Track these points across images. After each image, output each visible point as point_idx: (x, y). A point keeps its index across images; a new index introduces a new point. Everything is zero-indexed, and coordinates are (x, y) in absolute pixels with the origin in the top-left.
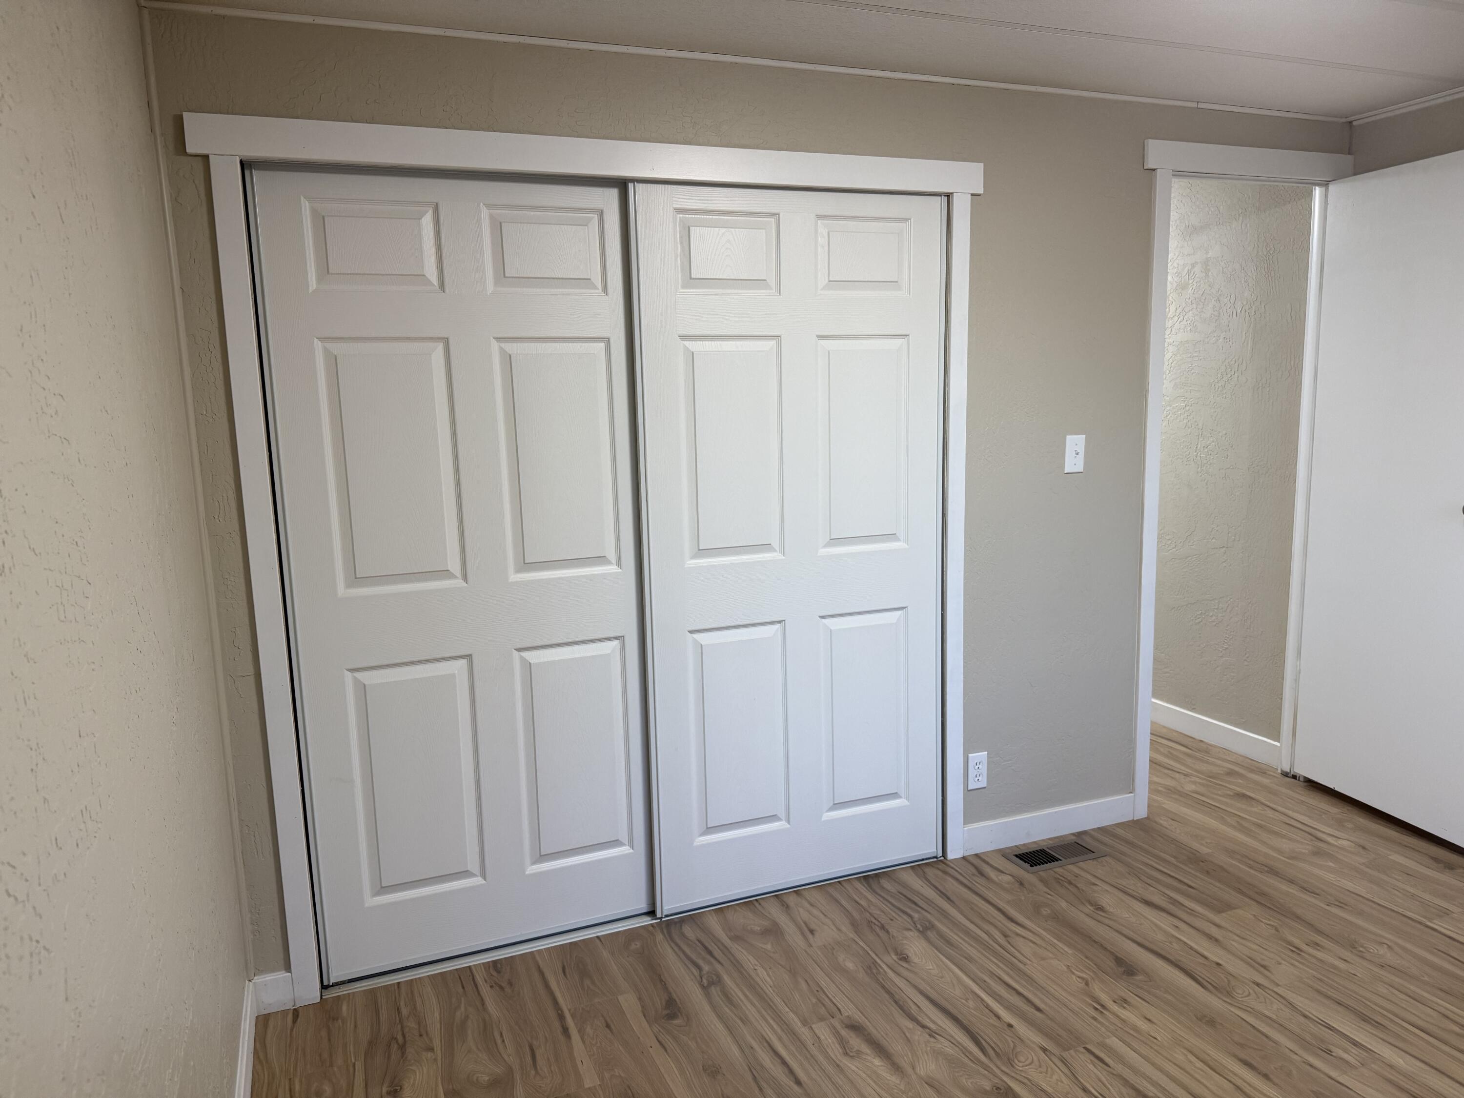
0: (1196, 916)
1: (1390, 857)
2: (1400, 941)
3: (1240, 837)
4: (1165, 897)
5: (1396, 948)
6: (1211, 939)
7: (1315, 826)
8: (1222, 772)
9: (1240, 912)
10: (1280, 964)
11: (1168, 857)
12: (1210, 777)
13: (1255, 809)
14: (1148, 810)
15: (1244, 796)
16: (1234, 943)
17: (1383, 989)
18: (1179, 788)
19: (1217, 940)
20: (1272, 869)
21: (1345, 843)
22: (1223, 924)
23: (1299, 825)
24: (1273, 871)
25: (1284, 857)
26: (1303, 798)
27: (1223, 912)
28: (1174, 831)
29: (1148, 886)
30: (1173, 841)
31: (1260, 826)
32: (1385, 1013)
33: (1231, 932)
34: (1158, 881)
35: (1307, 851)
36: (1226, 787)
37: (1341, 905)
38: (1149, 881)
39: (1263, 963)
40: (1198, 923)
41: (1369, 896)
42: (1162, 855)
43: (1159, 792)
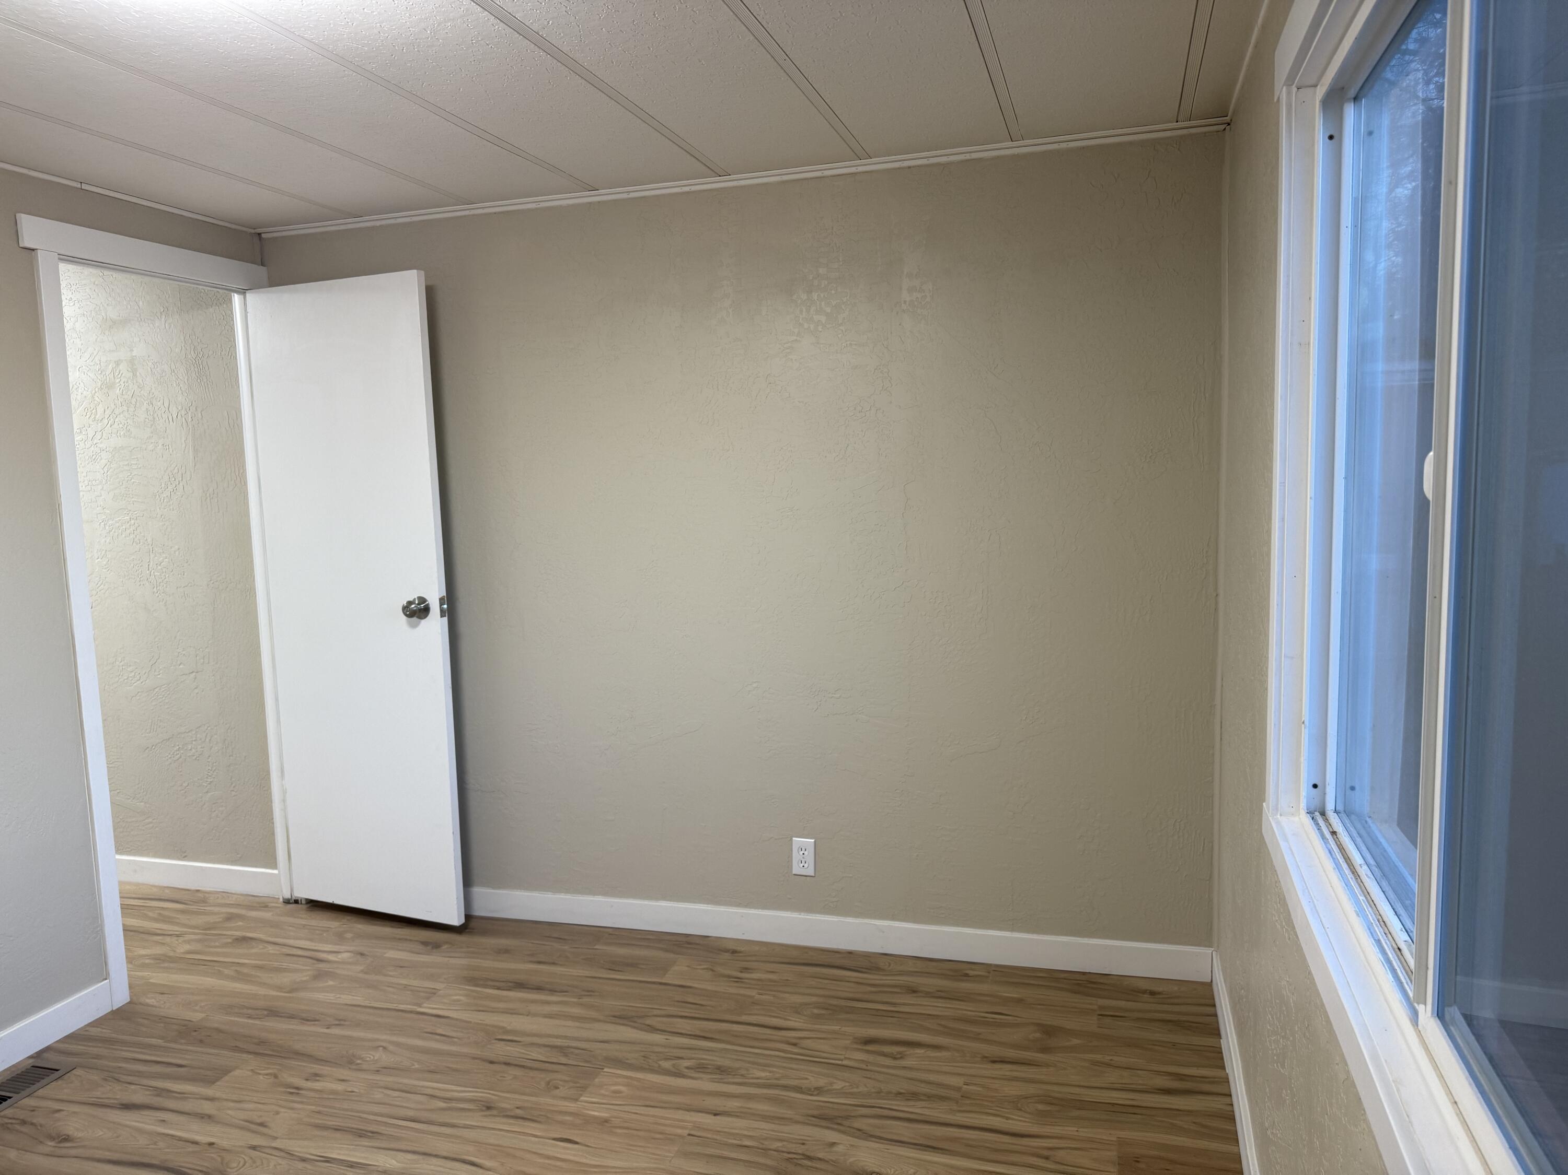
0: (185, 1099)
1: (385, 955)
2: (394, 1039)
3: (238, 986)
4: (148, 1090)
5: (391, 1048)
6: (203, 1118)
7: (316, 948)
8: (221, 919)
9: (237, 1073)
10: (277, 1113)
11: (154, 1041)
12: (206, 929)
13: (254, 951)
14: (131, 992)
15: (244, 939)
16: (229, 1112)
17: (378, 1095)
18: (171, 954)
19: (210, 1117)
20: (271, 1011)
21: (346, 955)
22: (218, 1095)
23: (300, 952)
24: (273, 1013)
25: (285, 992)
26: (303, 922)
27: (217, 1080)
28: (162, 1006)
29: (127, 1085)
30: (163, 1019)
31: (260, 967)
32: (379, 1119)
33: (227, 1100)
34: (140, 1074)
35: (308, 978)
36: (225, 935)
37: (340, 1022)
38: (130, 1079)
39: (259, 1121)
40: (188, 1106)
41: (367, 1003)
42: (147, 1040)
43: (144, 966)
